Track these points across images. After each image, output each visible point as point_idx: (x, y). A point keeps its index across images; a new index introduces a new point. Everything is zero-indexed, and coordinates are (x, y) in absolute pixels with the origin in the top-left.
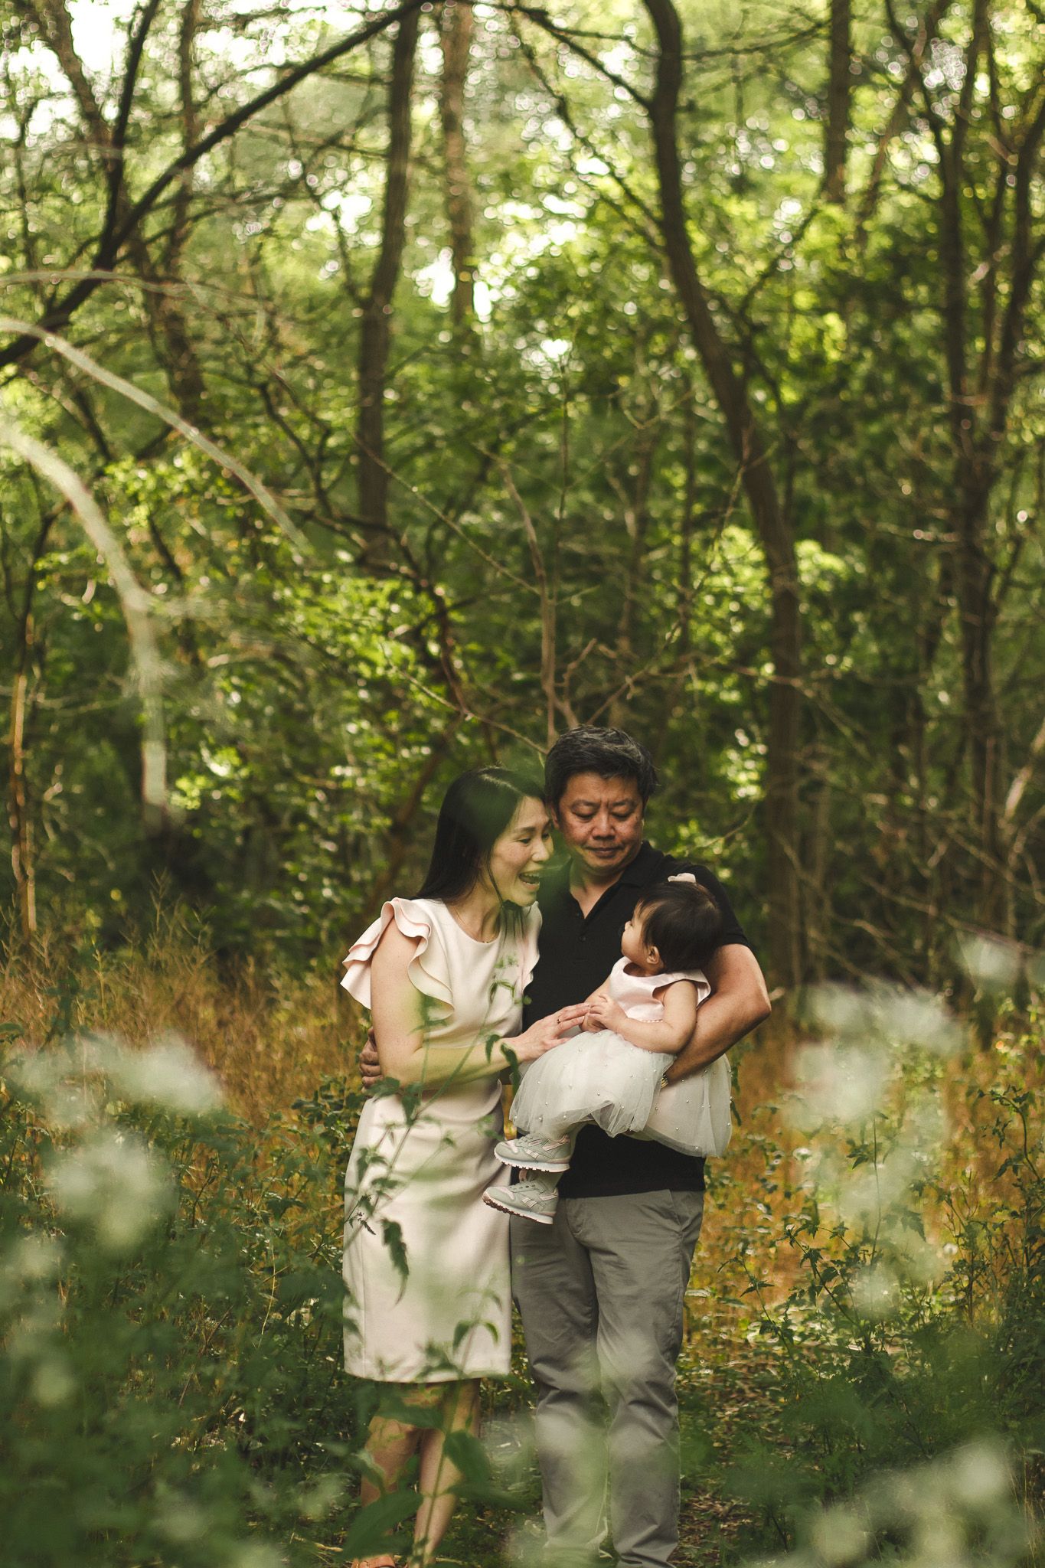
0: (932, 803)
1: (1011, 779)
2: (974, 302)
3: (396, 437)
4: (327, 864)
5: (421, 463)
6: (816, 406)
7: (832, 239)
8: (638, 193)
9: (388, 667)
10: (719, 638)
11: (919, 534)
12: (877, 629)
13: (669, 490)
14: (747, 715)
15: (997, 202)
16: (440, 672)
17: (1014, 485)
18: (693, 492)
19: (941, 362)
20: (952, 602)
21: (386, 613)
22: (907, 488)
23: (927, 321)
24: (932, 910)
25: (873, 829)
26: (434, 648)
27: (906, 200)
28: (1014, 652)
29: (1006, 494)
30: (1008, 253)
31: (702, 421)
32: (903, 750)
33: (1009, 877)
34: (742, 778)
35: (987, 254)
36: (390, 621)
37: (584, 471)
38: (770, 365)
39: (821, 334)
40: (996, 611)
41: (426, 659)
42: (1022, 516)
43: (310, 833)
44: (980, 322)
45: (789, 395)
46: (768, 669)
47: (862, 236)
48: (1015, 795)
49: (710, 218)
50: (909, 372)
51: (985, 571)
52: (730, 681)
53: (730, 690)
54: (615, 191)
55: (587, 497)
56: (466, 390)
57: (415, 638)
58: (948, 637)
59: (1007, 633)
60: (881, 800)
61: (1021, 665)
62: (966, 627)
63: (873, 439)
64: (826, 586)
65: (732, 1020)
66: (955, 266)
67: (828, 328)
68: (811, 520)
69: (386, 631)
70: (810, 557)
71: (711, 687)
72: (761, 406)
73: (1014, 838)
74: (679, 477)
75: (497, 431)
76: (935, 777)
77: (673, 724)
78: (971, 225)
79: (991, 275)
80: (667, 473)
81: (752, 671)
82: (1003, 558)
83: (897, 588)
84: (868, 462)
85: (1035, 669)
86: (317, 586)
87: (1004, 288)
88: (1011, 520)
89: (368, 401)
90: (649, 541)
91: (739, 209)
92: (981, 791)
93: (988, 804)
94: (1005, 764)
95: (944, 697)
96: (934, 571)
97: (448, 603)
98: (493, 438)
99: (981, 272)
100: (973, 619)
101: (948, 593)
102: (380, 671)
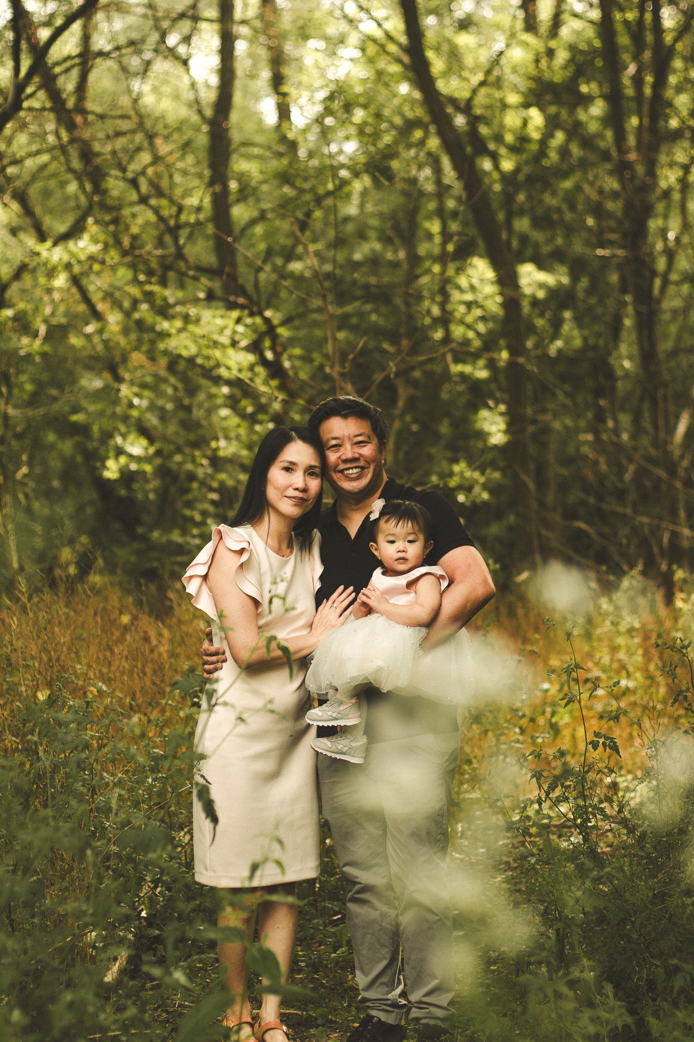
0: (625, 437)
1: (677, 418)
2: (630, 92)
3: (240, 213)
4: (210, 508)
5: (259, 229)
6: (526, 170)
7: (530, 57)
8: (394, 34)
9: (240, 370)
10: (471, 334)
11: (600, 252)
12: (578, 320)
13: (429, 236)
14: (493, 386)
15: (640, 21)
16: (275, 370)
17: (666, 217)
18: (446, 235)
19: (609, 134)
20: (628, 298)
21: (235, 332)
22: (590, 221)
23: (598, 109)
24: (629, 511)
25: (585, 458)
26: (269, 355)
27: (576, 24)
28: (673, 329)
29: (660, 222)
30: (650, 55)
31: (449, 187)
32: (602, 403)
33: (678, 484)
34: (493, 429)
35: (636, 58)
36: (237, 338)
37: (373, 228)
38: (492, 146)
39: (525, 123)
40: (659, 301)
41: (264, 362)
42: (671, 236)
43: (200, 489)
44: (633, 105)
45: (507, 165)
46: (505, 355)
47: (550, 53)
48: (682, 428)
49: (445, 48)
50: (587, 142)
51: (647, 274)
52: (481, 363)
53: (481, 369)
54: (378, 34)
55: (377, 246)
56: (285, 178)
57: (255, 347)
58: (628, 322)
59: (666, 317)
60: (590, 437)
61: (679, 338)
62: (638, 313)
63: (567, 192)
64: (541, 294)
65: (467, 602)
66: (614, 67)
67: (531, 118)
68: (529, 251)
69: (234, 344)
70: (529, 274)
71: (467, 369)
72: (488, 174)
73: (682, 457)
74: (435, 227)
75: (308, 203)
76: (625, 419)
77: (444, 396)
78: (624, 40)
79: (639, 72)
80: (427, 225)
81: (496, 355)
82: (661, 264)
83: (590, 291)
84: (564, 207)
85: (689, 341)
86: (186, 318)
87: (649, 79)
88: (665, 239)
89: (218, 188)
90: (419, 271)
91: (464, 40)
92: (656, 427)
93: (662, 435)
94: (672, 407)
95: (627, 364)
96: (614, 278)
97: (276, 322)
98: (305, 209)
99: (632, 69)
100: (643, 309)
101: (624, 291)
102: (235, 372)
